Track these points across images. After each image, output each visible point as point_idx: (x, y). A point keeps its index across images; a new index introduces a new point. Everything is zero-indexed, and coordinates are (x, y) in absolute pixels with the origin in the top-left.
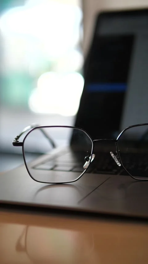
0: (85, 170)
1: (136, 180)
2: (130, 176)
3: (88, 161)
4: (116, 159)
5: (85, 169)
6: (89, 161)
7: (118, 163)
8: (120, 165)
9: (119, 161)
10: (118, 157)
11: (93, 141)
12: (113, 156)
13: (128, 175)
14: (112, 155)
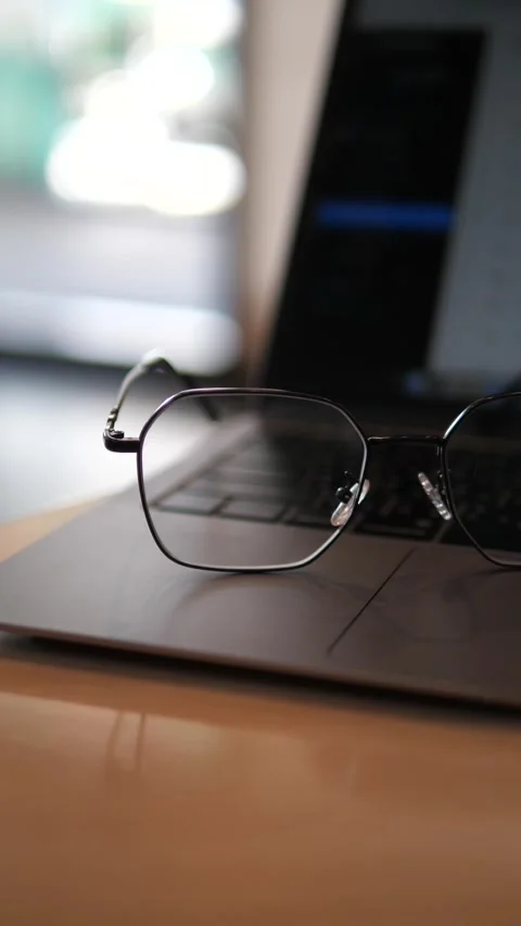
0: (338, 532)
1: (497, 567)
2: (475, 546)
3: (346, 502)
4: (438, 497)
5: (337, 527)
6: (351, 503)
7: (442, 509)
8: (448, 517)
9: (445, 503)
10: (443, 492)
11: (366, 440)
12: (428, 486)
13: (468, 543)
14: (424, 484)
